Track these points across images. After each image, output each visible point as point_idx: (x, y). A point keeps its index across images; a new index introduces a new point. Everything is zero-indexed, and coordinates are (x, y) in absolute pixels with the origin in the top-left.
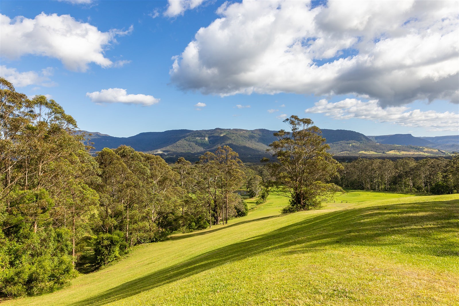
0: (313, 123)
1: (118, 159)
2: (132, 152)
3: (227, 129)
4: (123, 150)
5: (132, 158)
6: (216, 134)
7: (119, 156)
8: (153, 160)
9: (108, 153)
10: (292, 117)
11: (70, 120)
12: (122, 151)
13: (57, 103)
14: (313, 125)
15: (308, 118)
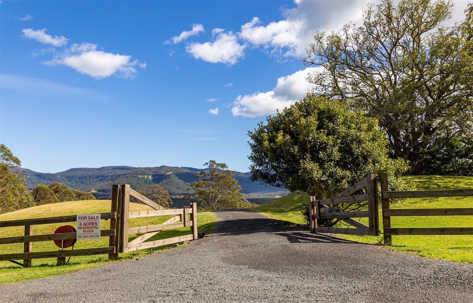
0: (227, 167)
1: (52, 194)
2: (64, 188)
3: (175, 167)
4: (57, 186)
5: (64, 194)
6: (162, 172)
7: (52, 192)
8: (84, 196)
9: (43, 188)
10: (211, 161)
11: (17, 161)
12: (55, 187)
13: (6, 147)
14: (228, 169)
15: (223, 163)
